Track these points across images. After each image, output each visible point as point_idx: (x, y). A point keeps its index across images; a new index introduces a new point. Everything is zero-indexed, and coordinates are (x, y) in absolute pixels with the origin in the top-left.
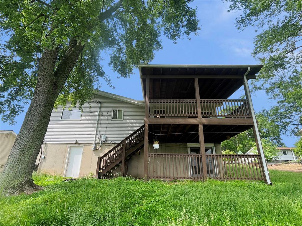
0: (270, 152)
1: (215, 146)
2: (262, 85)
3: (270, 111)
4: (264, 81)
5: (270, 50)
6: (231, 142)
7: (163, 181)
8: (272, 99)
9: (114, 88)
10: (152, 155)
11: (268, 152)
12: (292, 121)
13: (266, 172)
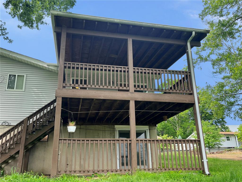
0: (213, 137)
1: (149, 130)
2: (209, 56)
3: (215, 88)
4: (210, 51)
5: (220, 13)
6: (170, 125)
7: (79, 177)
8: (218, 73)
9: (10, 41)
10: (65, 141)
11: (211, 137)
12: (237, 101)
13: (205, 161)
